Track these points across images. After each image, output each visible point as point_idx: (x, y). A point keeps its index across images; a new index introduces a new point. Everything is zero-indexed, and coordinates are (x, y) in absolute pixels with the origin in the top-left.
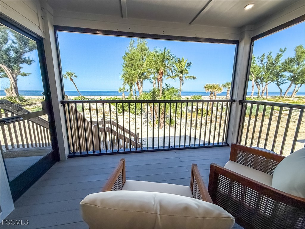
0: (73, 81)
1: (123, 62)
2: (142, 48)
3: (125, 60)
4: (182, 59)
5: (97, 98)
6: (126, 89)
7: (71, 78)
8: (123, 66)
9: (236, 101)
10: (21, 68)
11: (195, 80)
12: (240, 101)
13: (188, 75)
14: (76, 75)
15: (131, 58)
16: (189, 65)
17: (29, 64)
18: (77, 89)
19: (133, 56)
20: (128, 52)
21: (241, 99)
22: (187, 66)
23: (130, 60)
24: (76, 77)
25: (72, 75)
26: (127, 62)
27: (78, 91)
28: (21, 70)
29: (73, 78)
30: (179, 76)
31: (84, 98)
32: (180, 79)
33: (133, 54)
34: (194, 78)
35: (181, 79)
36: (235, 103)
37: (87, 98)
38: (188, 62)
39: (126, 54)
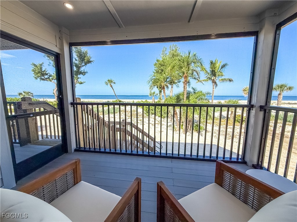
0: (112, 87)
1: (154, 69)
2: (173, 54)
3: (156, 67)
4: (215, 61)
5: (131, 101)
6: (156, 93)
7: (111, 84)
8: (154, 72)
9: (255, 106)
10: (78, 78)
11: (232, 82)
12: (261, 107)
13: (223, 78)
14: (115, 81)
15: (161, 64)
16: (224, 66)
17: (83, 75)
18: (115, 93)
19: (164, 62)
20: (159, 59)
21: (263, 104)
22: (222, 68)
23: (160, 66)
24: (115, 83)
25: (112, 82)
26: (157, 69)
27: (116, 95)
28: (79, 80)
29: (112, 84)
30: (212, 79)
31: (120, 101)
32: (212, 82)
33: (164, 61)
34: (230, 80)
35: (214, 82)
36: (254, 109)
37: (122, 101)
38: (222, 64)
39: (158, 61)
